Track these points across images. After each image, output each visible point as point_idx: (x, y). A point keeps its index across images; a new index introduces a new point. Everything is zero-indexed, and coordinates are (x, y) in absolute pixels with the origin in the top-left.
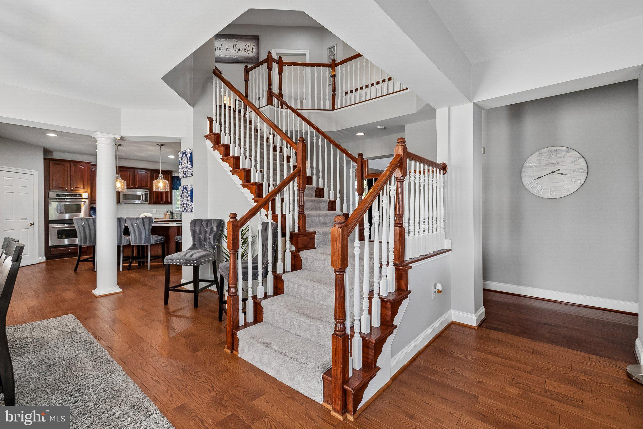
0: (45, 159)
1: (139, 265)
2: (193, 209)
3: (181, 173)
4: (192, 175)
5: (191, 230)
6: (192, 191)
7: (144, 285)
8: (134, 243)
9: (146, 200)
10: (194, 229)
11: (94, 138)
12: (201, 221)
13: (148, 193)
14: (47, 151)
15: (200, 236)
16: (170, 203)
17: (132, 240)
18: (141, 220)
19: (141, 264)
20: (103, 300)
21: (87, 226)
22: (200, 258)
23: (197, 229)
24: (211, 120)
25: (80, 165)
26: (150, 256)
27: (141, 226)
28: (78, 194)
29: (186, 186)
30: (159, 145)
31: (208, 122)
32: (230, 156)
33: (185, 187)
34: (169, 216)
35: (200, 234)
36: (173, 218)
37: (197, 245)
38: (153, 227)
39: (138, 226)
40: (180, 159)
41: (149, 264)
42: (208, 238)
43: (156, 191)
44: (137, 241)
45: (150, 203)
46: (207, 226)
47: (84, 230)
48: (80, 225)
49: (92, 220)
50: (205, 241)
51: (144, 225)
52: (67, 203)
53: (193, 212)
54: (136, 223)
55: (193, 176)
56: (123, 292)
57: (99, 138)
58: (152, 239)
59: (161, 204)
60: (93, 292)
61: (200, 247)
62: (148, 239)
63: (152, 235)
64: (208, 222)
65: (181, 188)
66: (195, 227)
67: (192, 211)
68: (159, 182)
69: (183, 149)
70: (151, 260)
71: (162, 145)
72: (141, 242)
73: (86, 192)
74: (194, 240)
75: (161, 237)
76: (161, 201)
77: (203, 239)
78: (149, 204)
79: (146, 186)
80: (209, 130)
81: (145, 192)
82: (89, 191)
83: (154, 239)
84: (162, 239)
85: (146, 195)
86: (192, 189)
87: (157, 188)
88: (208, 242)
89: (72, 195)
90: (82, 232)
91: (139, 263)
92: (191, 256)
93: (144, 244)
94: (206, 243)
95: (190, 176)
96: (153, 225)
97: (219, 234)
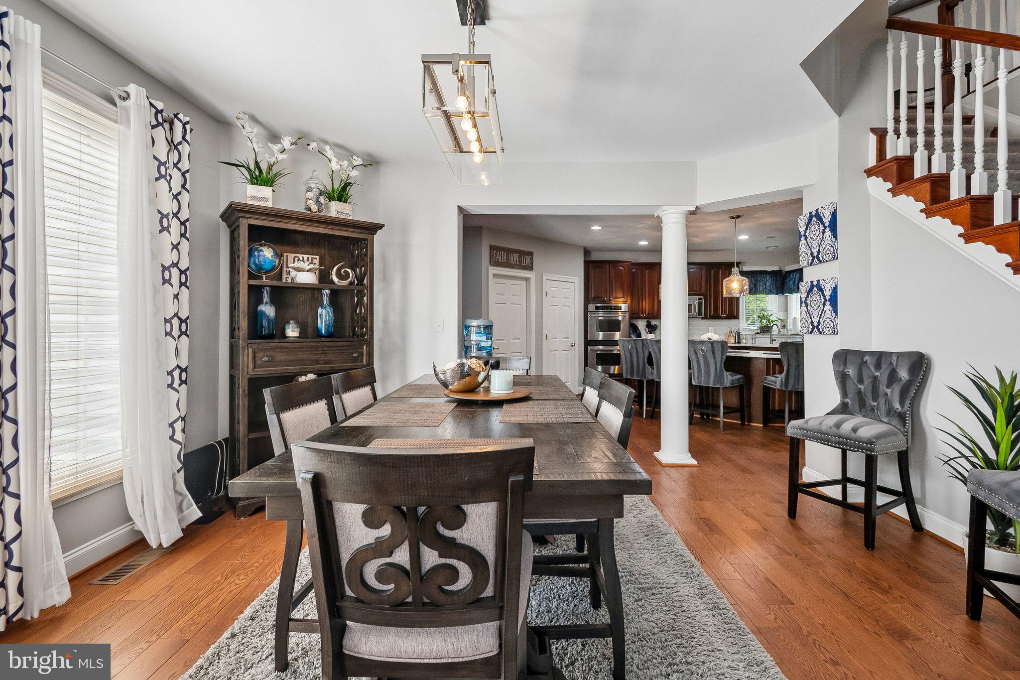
0: (585, 262)
1: (702, 418)
2: (838, 327)
3: (804, 257)
4: (835, 258)
5: (836, 373)
6: (835, 290)
7: (728, 460)
8: (698, 383)
9: (700, 313)
10: (844, 369)
11: (658, 217)
12: (862, 354)
13: (703, 301)
14: (587, 252)
15: (860, 386)
16: (736, 317)
17: (694, 376)
18: (710, 345)
19: (705, 417)
20: (673, 472)
21: (634, 351)
22: (879, 437)
23: (851, 371)
24: (881, 134)
25: (620, 266)
26: (723, 406)
27: (709, 355)
28: (613, 305)
29: (818, 281)
30: (732, 218)
31: (873, 139)
32: (949, 200)
33: (815, 283)
34: (734, 338)
35: (861, 381)
36: (739, 343)
37: (852, 404)
38: (727, 356)
39: (704, 356)
40: (802, 230)
41: (721, 419)
42: (881, 393)
43: (728, 296)
44: (703, 379)
45: (705, 318)
46: (878, 366)
47: (631, 356)
48: (626, 349)
49: (641, 343)
50: (875, 398)
51: (714, 353)
52: (600, 318)
53: (837, 334)
54: (702, 350)
55: (837, 258)
56: (699, 466)
57: (666, 214)
58: (725, 377)
59: (721, 318)
60: (656, 454)
61: (861, 411)
62: (719, 378)
63: (727, 371)
64: (880, 357)
65: (804, 287)
66: (845, 364)
67: (835, 333)
68: (732, 281)
69: (808, 207)
70: (724, 413)
71: (738, 217)
72: (708, 383)
73: (625, 302)
74: (844, 393)
75: (738, 376)
76: (722, 314)
77: (869, 395)
78: (702, 318)
79: (699, 291)
80: (877, 154)
81: (699, 299)
82: (629, 301)
83: (729, 378)
84: (740, 379)
85: (700, 304)
86: (836, 286)
87: (730, 291)
88: (882, 401)
89: (607, 307)
90: (629, 359)
91: (702, 414)
92: (855, 430)
93: (713, 385)
94: (875, 404)
95: (830, 260)
96: (728, 354)
97: (917, 386)
